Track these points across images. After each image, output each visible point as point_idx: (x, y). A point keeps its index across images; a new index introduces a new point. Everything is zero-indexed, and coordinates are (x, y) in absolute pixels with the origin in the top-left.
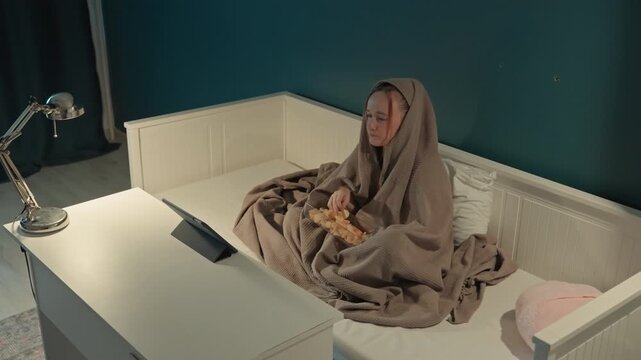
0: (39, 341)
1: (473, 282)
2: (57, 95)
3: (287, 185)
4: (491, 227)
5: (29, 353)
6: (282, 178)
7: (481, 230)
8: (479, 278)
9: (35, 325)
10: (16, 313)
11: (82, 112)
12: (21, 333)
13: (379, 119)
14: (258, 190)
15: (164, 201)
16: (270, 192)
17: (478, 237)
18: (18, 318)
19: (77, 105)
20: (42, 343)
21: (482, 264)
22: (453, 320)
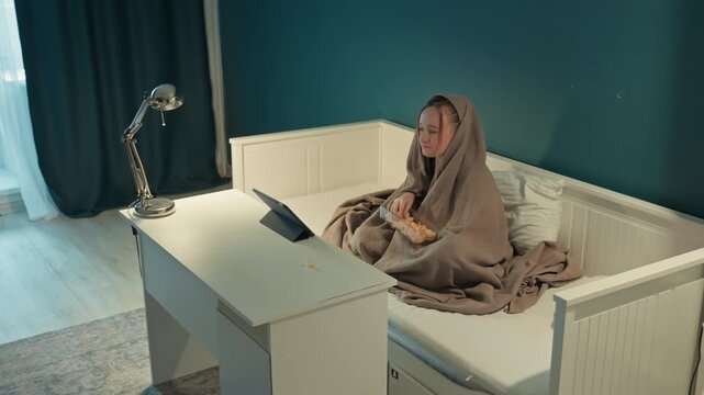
0: (144, 333)
1: (535, 282)
2: (161, 87)
3: (374, 201)
4: (560, 235)
5: (134, 342)
6: (371, 195)
7: (552, 238)
8: (541, 278)
9: (142, 321)
10: (126, 311)
11: (180, 103)
12: (129, 327)
13: (431, 132)
14: (348, 204)
15: (254, 190)
16: (360, 205)
17: (548, 245)
18: (127, 316)
19: (178, 95)
20: (146, 335)
21: (547, 267)
22: (508, 311)
